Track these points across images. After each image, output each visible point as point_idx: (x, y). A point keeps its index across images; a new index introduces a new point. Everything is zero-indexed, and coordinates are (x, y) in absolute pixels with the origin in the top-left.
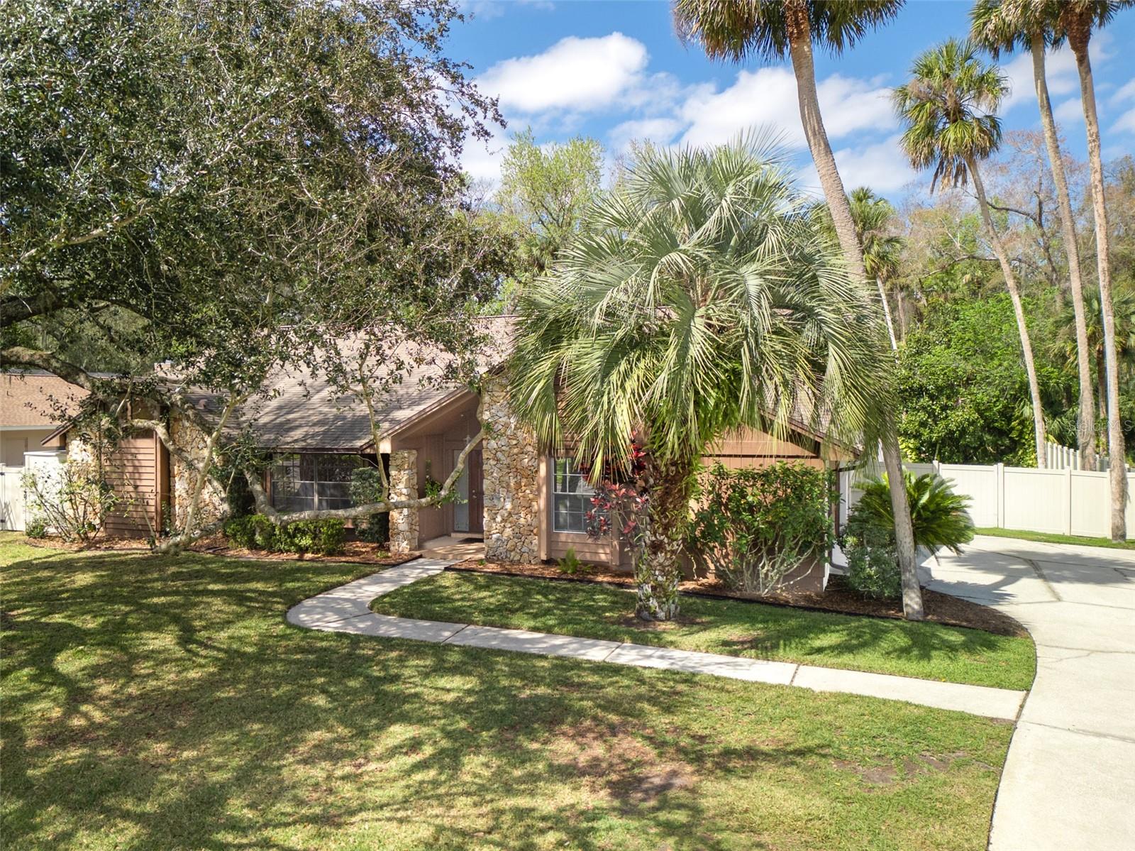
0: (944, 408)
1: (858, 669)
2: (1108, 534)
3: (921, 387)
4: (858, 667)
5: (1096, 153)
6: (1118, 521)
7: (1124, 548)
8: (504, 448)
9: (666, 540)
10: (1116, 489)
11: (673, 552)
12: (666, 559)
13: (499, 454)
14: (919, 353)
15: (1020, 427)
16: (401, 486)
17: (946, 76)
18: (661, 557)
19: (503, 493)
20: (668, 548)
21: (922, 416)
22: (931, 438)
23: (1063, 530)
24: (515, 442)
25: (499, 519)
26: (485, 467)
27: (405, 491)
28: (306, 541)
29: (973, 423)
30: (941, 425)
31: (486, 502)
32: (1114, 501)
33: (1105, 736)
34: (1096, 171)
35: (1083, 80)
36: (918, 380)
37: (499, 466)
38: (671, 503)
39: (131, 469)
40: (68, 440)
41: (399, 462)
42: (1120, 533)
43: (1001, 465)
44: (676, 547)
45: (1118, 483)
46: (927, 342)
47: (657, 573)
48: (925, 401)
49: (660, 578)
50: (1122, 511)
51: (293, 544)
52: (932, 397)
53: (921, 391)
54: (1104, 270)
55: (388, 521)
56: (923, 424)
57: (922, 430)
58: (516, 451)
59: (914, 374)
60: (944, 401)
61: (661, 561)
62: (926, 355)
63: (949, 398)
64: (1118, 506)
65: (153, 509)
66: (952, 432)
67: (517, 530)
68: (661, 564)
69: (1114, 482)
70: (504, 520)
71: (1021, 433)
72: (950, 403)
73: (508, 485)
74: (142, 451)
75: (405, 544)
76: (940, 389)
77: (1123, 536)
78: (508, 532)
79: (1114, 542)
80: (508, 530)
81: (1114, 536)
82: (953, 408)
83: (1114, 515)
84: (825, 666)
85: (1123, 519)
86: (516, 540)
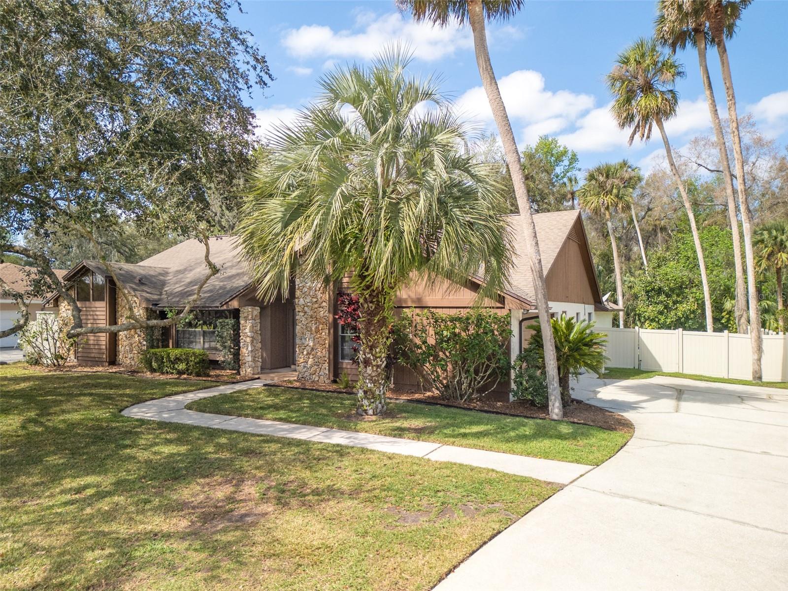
0: (675, 303)
1: (483, 448)
2: (750, 377)
3: (660, 288)
4: (483, 447)
5: (732, 109)
6: (757, 368)
7: (760, 386)
8: (309, 304)
9: (372, 358)
10: (755, 345)
11: (378, 366)
12: (373, 371)
13: (306, 308)
14: (659, 266)
15: (727, 316)
16: (247, 330)
17: (638, 63)
18: (369, 370)
19: (308, 334)
20: (374, 363)
21: (660, 307)
22: (666, 322)
23: (723, 375)
24: (315, 300)
25: (305, 353)
26: (297, 317)
27: (249, 334)
28: (182, 366)
29: (693, 312)
30: (673, 313)
31: (298, 341)
32: (753, 353)
33: (628, 497)
34: (733, 121)
35: (721, 57)
36: (658, 284)
37: (306, 316)
38: (372, 330)
39: (92, 321)
40: (59, 303)
41: (246, 315)
42: (757, 376)
43: (681, 329)
44: (380, 363)
45: (756, 341)
46: (665, 259)
47: (367, 381)
48: (662, 298)
49: (369, 385)
50: (759, 360)
51: (174, 368)
52: (668, 296)
53: (660, 291)
54: (742, 191)
55: (239, 355)
56: (661, 313)
57: (660, 316)
58: (316, 306)
59: (656, 280)
60: (675, 297)
61: (370, 373)
62: (663, 267)
63: (678, 295)
64: (756, 357)
65: (104, 347)
66: (680, 318)
67: (316, 360)
68: (370, 375)
69: (753, 340)
70: (308, 354)
71: (729, 320)
72: (679, 299)
73: (311, 329)
74: (98, 309)
75: (249, 370)
76: (672, 290)
77: (760, 378)
78: (310, 361)
79: (754, 382)
80: (310, 360)
81: (754, 378)
82: (681, 302)
83: (754, 363)
84: (461, 446)
85: (760, 366)
86: (316, 367)
